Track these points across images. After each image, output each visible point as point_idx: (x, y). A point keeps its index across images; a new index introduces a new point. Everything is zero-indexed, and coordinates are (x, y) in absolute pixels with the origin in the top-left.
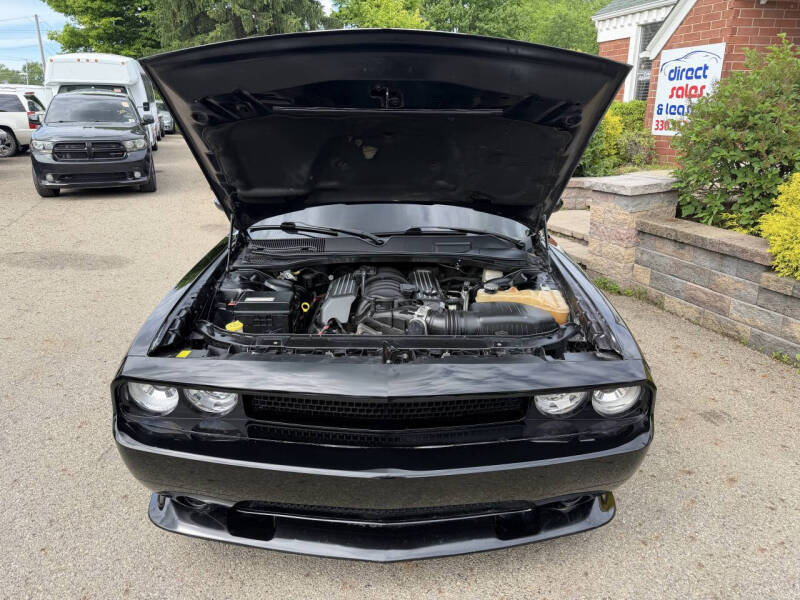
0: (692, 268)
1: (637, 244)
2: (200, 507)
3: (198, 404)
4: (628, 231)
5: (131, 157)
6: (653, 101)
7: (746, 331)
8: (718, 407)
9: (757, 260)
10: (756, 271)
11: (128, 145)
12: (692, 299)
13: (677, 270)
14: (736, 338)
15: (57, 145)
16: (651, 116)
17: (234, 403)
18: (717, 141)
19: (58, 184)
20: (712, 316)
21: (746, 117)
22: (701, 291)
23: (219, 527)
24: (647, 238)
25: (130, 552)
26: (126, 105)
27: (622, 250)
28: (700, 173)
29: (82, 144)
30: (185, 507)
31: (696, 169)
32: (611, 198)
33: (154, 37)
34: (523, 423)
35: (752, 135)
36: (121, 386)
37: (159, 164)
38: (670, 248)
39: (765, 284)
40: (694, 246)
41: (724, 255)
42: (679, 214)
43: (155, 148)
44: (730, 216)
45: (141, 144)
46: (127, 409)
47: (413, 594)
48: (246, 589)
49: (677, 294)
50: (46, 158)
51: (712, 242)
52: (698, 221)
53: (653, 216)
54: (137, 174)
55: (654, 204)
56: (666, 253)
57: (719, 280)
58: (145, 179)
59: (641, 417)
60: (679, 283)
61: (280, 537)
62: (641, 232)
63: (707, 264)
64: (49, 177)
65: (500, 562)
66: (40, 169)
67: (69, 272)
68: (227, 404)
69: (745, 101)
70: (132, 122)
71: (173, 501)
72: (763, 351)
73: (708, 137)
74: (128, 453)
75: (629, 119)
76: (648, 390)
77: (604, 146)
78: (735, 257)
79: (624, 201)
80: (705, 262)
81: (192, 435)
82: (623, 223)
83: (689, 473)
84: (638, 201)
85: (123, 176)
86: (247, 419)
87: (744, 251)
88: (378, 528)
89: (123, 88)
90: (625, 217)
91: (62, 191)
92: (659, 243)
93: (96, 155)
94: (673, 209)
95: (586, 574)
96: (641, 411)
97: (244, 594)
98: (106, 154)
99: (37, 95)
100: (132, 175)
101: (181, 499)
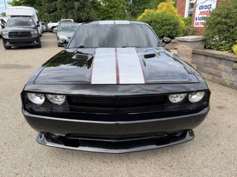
0: (210, 63)
1: (192, 57)
2: (54, 137)
3: (51, 101)
4: (189, 53)
5: (33, 37)
6: (194, 16)
7: (228, 82)
8: (221, 105)
9: (232, 59)
10: (232, 63)
11: (32, 33)
12: (210, 73)
13: (205, 64)
14: (225, 85)
15: (10, 33)
16: (194, 21)
17: (64, 101)
18: (219, 23)
19: (11, 45)
20: (217, 78)
21: (228, 15)
22: (213, 71)
23: (61, 144)
24: (195, 55)
25: (31, 153)
26: (31, 21)
27: (187, 59)
28: (213, 34)
29: (18, 32)
30: (49, 137)
31: (212, 32)
32: (184, 43)
33: (40, 3)
34: (164, 106)
35: (230, 20)
36: (24, 94)
37: (42, 40)
38: (203, 58)
39: (234, 67)
40: (211, 57)
41: (221, 59)
42: (205, 48)
43: (41, 36)
44: (222, 47)
45: (36, 32)
46: (27, 103)
47: (127, 164)
48: (71, 164)
49: (205, 72)
50: (7, 37)
51: (217, 55)
52: (212, 49)
53: (197, 48)
54: (35, 42)
55: (198, 44)
56: (202, 59)
57: (220, 67)
58: (38, 43)
59: (205, 103)
60: (206, 69)
61: (81, 146)
62: (194, 53)
63: (215, 62)
64: (8, 43)
65: (156, 153)
66: (5, 41)
67: (13, 70)
68: (62, 101)
69: (228, 9)
70: (33, 26)
71: (45, 135)
72: (233, 88)
73: (216, 21)
74: (27, 118)
75: (187, 22)
76: (207, 93)
77: (180, 30)
78: (225, 59)
79: (188, 44)
80: (215, 61)
81: (50, 111)
82: (188, 51)
83: (215, 124)
84: (193, 43)
85: (31, 42)
86: (69, 106)
87: (228, 57)
88: (115, 142)
89: (30, 17)
90: (189, 49)
91: (12, 47)
92: (199, 56)
93: (22, 36)
94: (203, 46)
95: (185, 157)
96: (205, 101)
97: (70, 165)
98: (25, 36)
99: (4, 20)
100: (34, 42)
101: (47, 133)
